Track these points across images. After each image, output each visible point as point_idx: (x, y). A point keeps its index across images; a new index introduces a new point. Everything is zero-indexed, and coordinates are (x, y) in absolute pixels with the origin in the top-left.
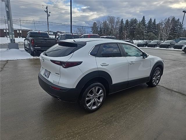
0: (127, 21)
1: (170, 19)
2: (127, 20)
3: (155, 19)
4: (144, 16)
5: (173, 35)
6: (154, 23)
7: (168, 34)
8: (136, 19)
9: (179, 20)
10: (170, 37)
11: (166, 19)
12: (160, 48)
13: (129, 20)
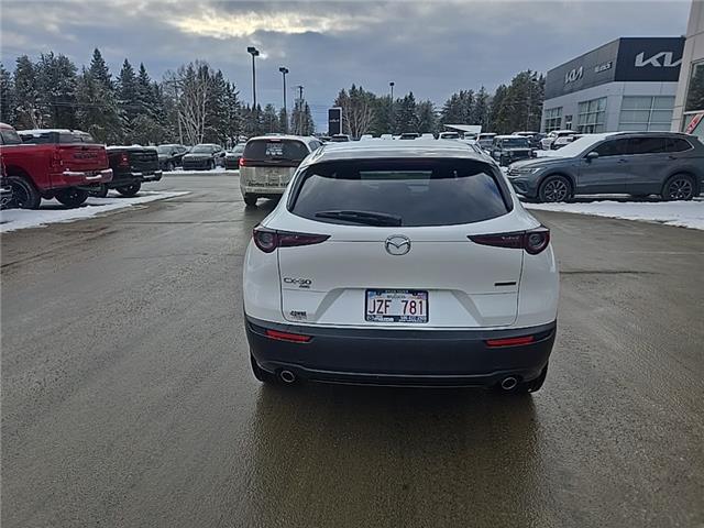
0: (24, 63)
1: (194, 69)
2: (25, 58)
3: (142, 67)
4: (96, 51)
5: (217, 124)
6: (143, 81)
7: (201, 121)
8: (63, 60)
9: (220, 74)
10: (210, 132)
11: (183, 70)
12: (187, 172)
13: (35, 60)
